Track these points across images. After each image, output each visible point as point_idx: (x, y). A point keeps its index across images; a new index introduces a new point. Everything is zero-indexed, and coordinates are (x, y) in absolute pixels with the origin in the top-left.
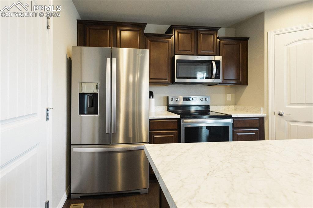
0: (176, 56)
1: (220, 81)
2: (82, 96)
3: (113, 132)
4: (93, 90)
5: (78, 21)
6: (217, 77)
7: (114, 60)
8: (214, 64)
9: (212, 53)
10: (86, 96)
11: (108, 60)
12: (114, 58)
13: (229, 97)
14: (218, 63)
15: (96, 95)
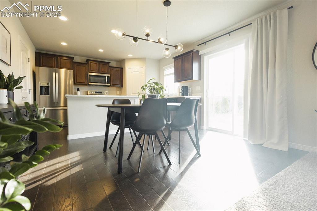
0: (89, 73)
1: (109, 85)
2: (41, 87)
3: (57, 102)
4: (46, 85)
5: (35, 52)
6: (108, 82)
7: (57, 74)
8: (106, 78)
9: (97, 72)
10: (43, 88)
11: (54, 73)
12: (57, 72)
13: (118, 92)
14: (108, 77)
15: (48, 87)
